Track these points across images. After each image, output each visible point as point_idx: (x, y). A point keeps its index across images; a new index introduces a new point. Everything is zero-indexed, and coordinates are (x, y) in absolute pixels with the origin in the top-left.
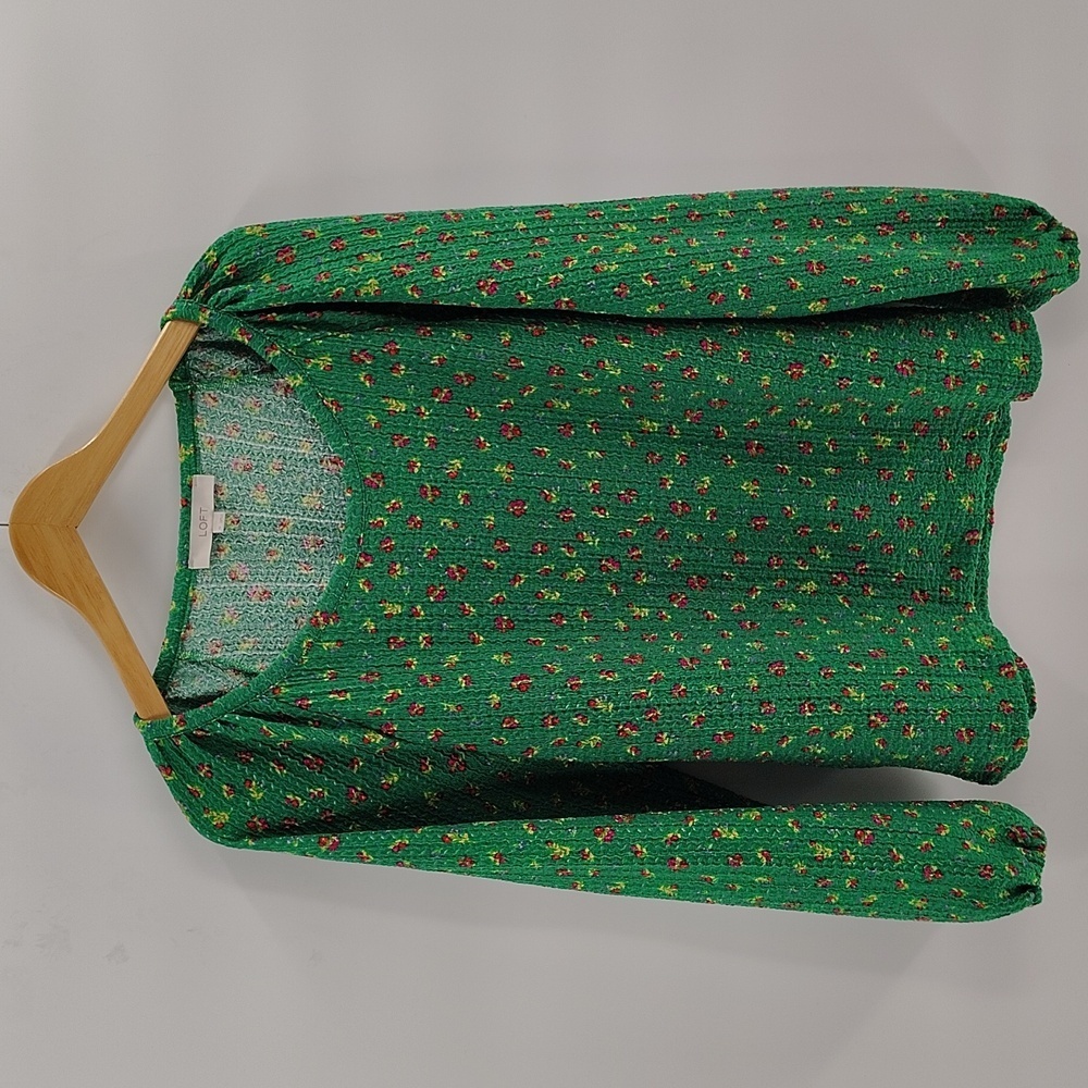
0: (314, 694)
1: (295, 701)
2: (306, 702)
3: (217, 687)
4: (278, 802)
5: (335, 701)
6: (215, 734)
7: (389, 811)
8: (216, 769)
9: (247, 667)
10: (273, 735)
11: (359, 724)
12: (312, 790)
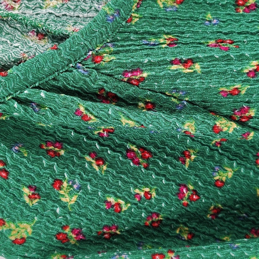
0: (151, 64)
1: (125, 73)
2: (139, 76)
3: (14, 54)
4: (96, 207)
5: (179, 75)
6: (12, 118)
7: (219, 210)
8: (14, 167)
9: (55, 28)
10: (94, 120)
11: (205, 108)
12: (137, 191)
